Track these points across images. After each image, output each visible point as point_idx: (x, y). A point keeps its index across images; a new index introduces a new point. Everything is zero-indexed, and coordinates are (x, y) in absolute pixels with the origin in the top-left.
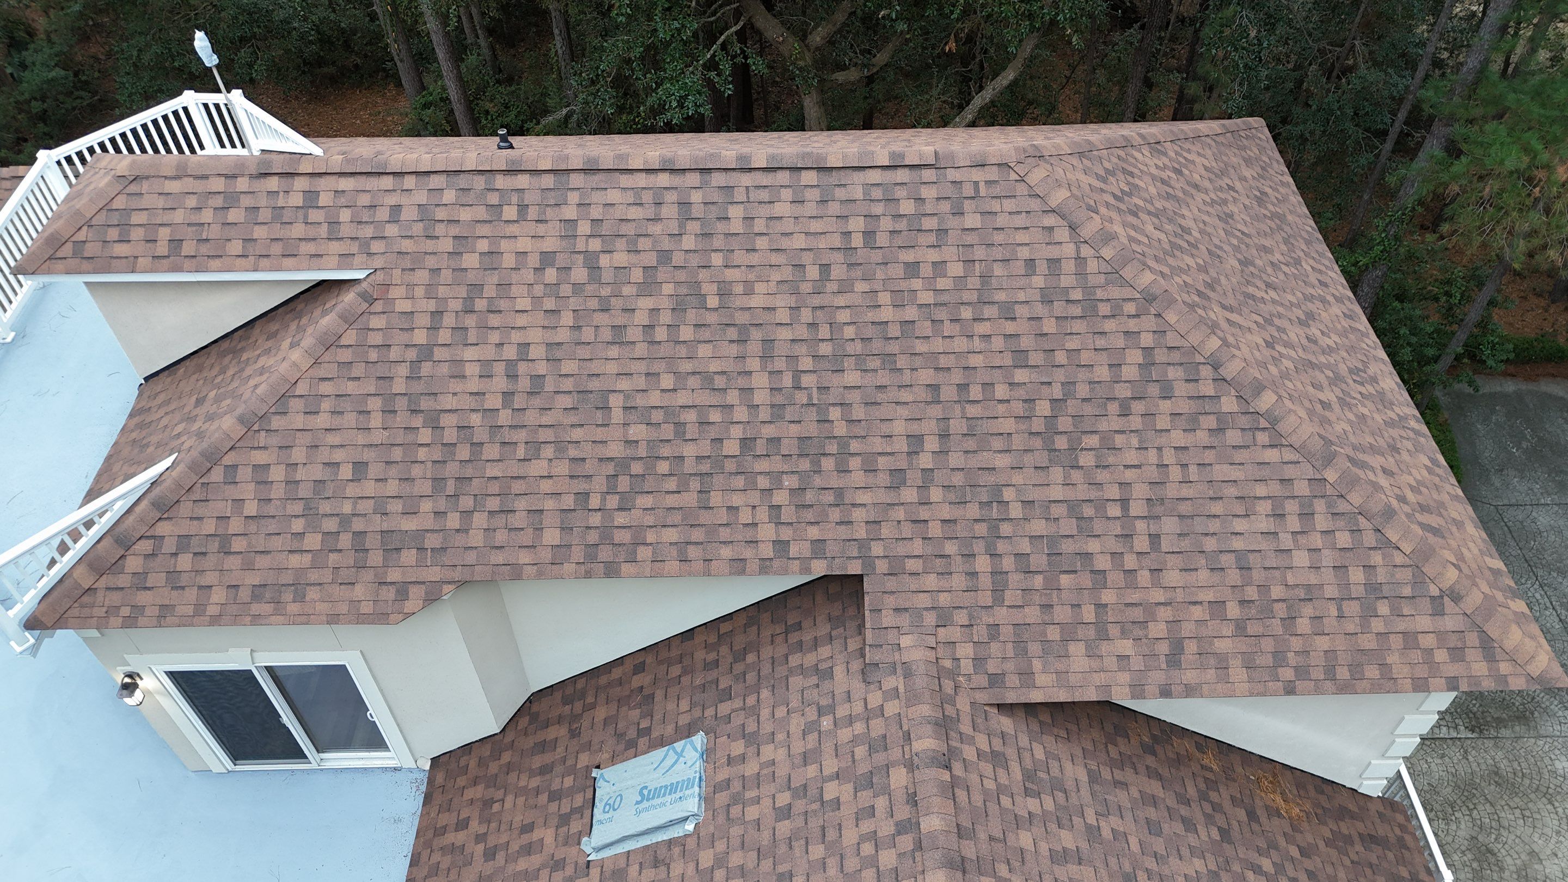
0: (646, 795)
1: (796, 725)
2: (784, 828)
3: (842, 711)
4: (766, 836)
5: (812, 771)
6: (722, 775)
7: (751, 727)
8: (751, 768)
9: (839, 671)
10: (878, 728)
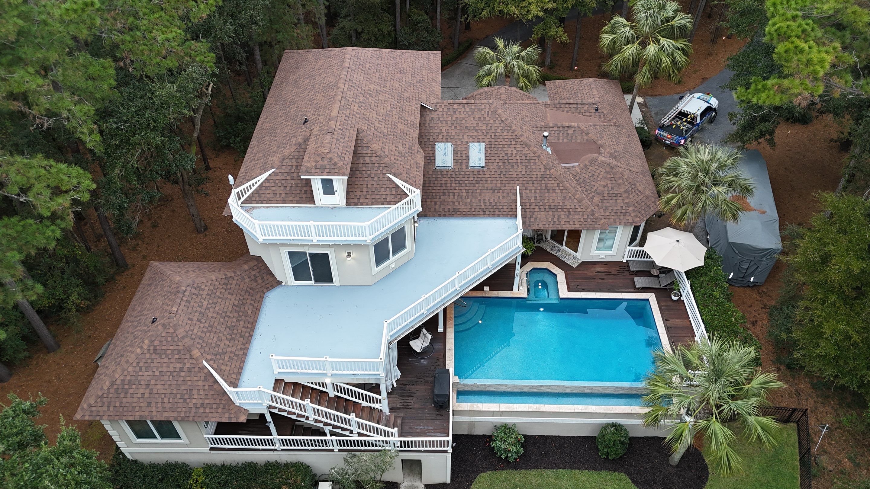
0: (444, 154)
1: (440, 125)
2: (458, 128)
3: (440, 116)
4: (459, 131)
5: (449, 122)
6: (444, 140)
7: (437, 134)
8: (445, 134)
9: (432, 116)
10: (446, 110)
